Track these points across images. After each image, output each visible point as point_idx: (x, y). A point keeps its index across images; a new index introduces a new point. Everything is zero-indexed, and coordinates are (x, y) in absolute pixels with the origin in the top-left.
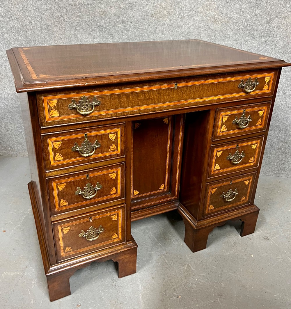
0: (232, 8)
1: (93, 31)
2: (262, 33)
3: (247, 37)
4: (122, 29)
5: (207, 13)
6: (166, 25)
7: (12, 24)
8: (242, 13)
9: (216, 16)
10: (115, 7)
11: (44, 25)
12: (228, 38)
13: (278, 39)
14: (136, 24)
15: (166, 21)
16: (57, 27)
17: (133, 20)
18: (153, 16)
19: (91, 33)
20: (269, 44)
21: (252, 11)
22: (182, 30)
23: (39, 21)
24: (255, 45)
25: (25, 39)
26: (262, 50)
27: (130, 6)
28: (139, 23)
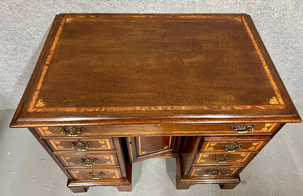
28: (127, 1)
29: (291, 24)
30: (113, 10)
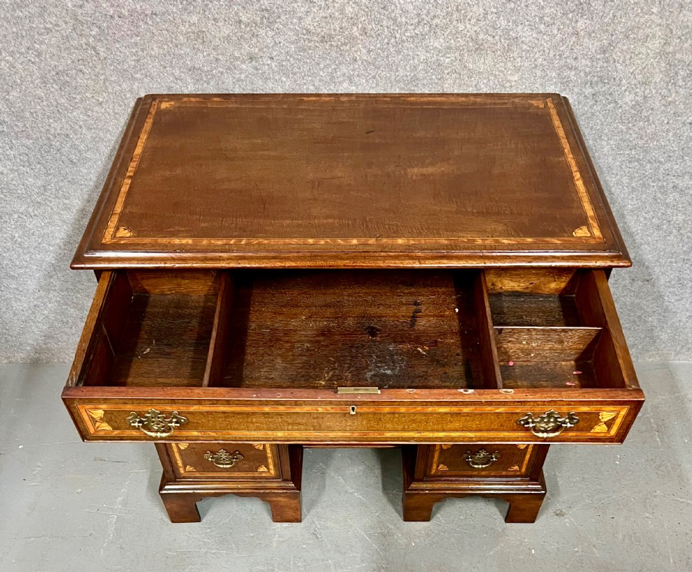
0: (521, 14)
1: (179, 82)
2: (586, 74)
3: (551, 85)
4: (250, 76)
5: (460, 29)
6: (360, 63)
8: (543, 26)
10: (225, 20)
11: (49, 71)
13: (623, 88)
14: (284, 64)
15: (359, 53)
16: (83, 73)
17: (275, 53)
18: (326, 42)
19: (172, 87)
20: (600, 101)
21: (568, 22)
22: (398, 74)
23: (33, 63)
25: (8, 110)
26: (583, 115)
27: (264, 16)
28: (291, 59)
29: (666, 122)
30: (262, 84)
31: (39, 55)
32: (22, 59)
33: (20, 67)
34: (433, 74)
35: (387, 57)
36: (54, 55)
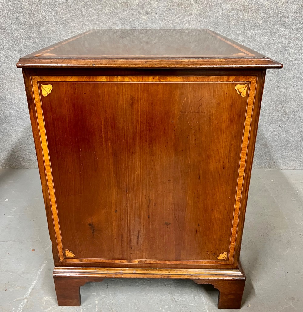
1: (115, 25)
2: (293, 20)
3: (278, 25)
4: (146, 21)
6: (193, 15)
7: (23, 21)
9: (246, 4)
11: (60, 19)
12: (258, 27)
14: (161, 15)
15: (193, 11)
16: (74, 21)
17: (157, 11)
18: (180, 6)
20: (300, 32)
22: (210, 20)
23: (54, 16)
24: (286, 33)
25: (38, 36)
26: (293, 38)
28: (164, 14)
30: (151, 25)
31: (57, 13)
32: (49, 14)
33: (48, 17)
34: (225, 20)
35: (205, 13)
36: (63, 13)
